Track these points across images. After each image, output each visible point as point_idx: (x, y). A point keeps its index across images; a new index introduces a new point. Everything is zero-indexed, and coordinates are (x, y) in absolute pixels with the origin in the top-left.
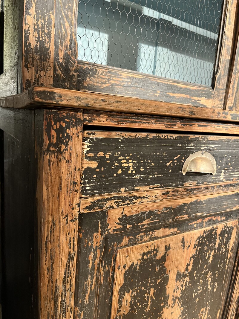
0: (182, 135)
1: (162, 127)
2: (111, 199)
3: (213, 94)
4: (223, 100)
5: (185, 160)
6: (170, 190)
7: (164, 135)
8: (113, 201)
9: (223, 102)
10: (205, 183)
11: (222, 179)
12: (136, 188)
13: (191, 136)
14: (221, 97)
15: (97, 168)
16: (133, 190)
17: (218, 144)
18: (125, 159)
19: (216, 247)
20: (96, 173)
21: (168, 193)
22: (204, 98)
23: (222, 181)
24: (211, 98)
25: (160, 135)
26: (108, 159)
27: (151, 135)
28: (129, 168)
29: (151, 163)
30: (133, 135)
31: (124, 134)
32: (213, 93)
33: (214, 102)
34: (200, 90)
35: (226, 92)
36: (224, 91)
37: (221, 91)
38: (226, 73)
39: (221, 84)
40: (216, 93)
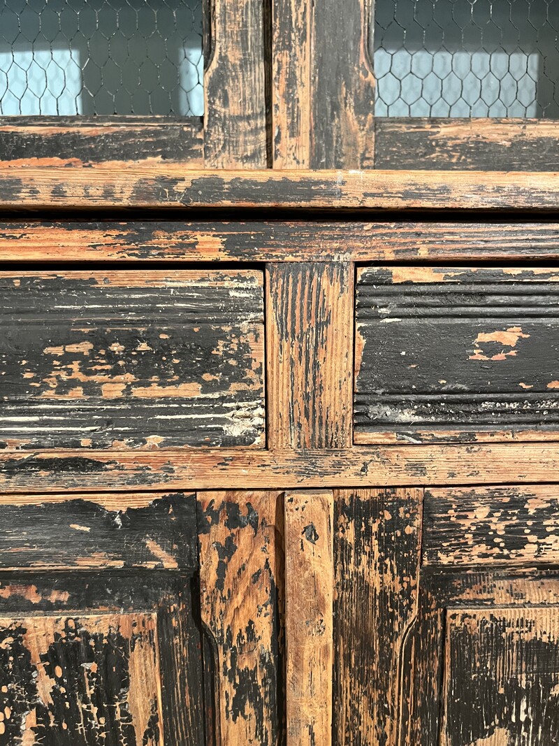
3: (200, 141)
4: (264, 154)
14: (250, 148)
19: (39, 701)
22: (159, 158)
24: (196, 154)
32: (200, 136)
34: (132, 134)
35: (269, 126)
36: (262, 122)
37: (243, 125)
38: (256, 55)
39: (235, 100)
40: (218, 134)
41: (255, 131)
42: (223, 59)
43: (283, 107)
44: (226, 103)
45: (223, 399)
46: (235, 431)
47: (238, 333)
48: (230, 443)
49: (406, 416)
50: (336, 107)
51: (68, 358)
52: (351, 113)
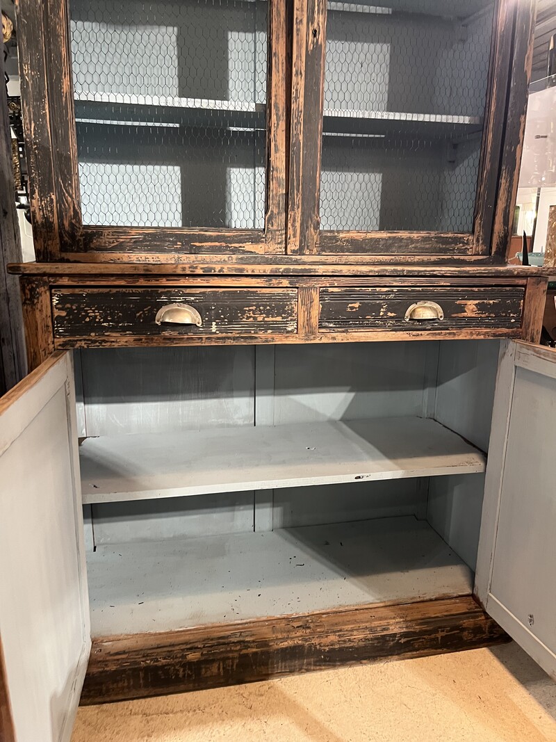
0: (150, 290)
1: (123, 283)
2: (80, 340)
4: (284, 242)
5: (157, 311)
6: (143, 337)
7: (128, 289)
8: (83, 342)
9: (284, 245)
10: (189, 334)
11: (214, 331)
12: (106, 334)
13: (160, 290)
14: (280, 240)
15: (66, 316)
16: (103, 335)
17: (201, 297)
18: (91, 309)
20: (66, 320)
21: (141, 340)
22: (250, 243)
23: (215, 333)
24: (262, 242)
25: (124, 290)
26: (75, 310)
27: (114, 290)
28: (96, 317)
29: (118, 313)
30: (95, 290)
31: (87, 290)
32: (264, 236)
33: (267, 247)
34: (242, 235)
35: (286, 233)
36: (284, 232)
37: (277, 233)
38: (282, 210)
39: (275, 224)
40: (269, 236)
41: (282, 235)
42: (272, 211)
43: (291, 228)
44: (272, 226)
45: (287, 321)
46: (289, 329)
47: (291, 304)
48: (288, 332)
49: (331, 325)
50: (307, 227)
51: (250, 310)
52: (312, 229)
